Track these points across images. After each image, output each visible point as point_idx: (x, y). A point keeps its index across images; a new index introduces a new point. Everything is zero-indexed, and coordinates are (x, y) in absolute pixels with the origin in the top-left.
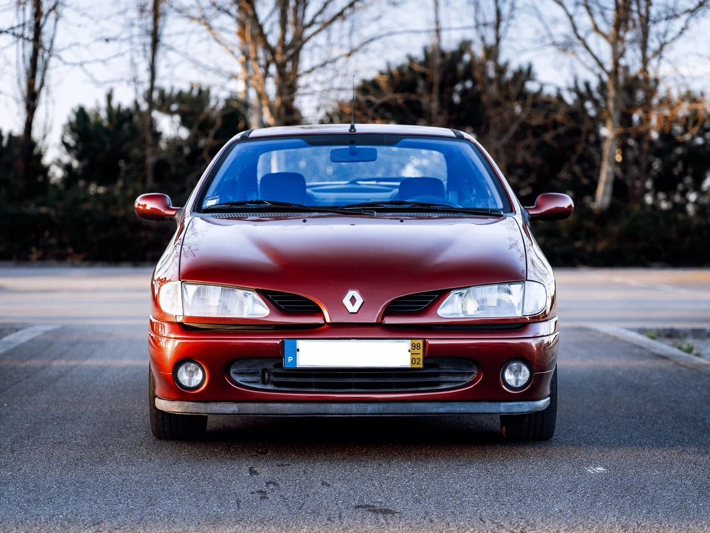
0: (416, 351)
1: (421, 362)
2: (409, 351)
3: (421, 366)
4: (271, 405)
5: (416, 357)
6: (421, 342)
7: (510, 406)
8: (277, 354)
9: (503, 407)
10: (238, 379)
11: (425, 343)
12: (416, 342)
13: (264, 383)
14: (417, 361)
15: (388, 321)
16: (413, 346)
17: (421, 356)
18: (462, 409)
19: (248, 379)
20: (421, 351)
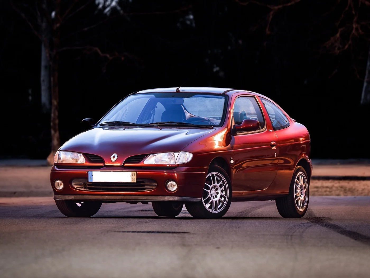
0: (133, 176)
1: (135, 180)
2: (131, 176)
3: (135, 182)
4: (85, 196)
5: (133, 178)
6: (135, 173)
7: (169, 198)
8: (86, 177)
9: (167, 198)
10: (75, 187)
11: (137, 173)
12: (134, 173)
13: (85, 188)
14: (134, 180)
15: (126, 165)
16: (132, 174)
17: (135, 178)
18: (151, 198)
19: (78, 186)
20: (135, 176)
